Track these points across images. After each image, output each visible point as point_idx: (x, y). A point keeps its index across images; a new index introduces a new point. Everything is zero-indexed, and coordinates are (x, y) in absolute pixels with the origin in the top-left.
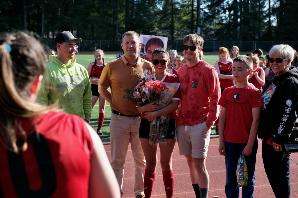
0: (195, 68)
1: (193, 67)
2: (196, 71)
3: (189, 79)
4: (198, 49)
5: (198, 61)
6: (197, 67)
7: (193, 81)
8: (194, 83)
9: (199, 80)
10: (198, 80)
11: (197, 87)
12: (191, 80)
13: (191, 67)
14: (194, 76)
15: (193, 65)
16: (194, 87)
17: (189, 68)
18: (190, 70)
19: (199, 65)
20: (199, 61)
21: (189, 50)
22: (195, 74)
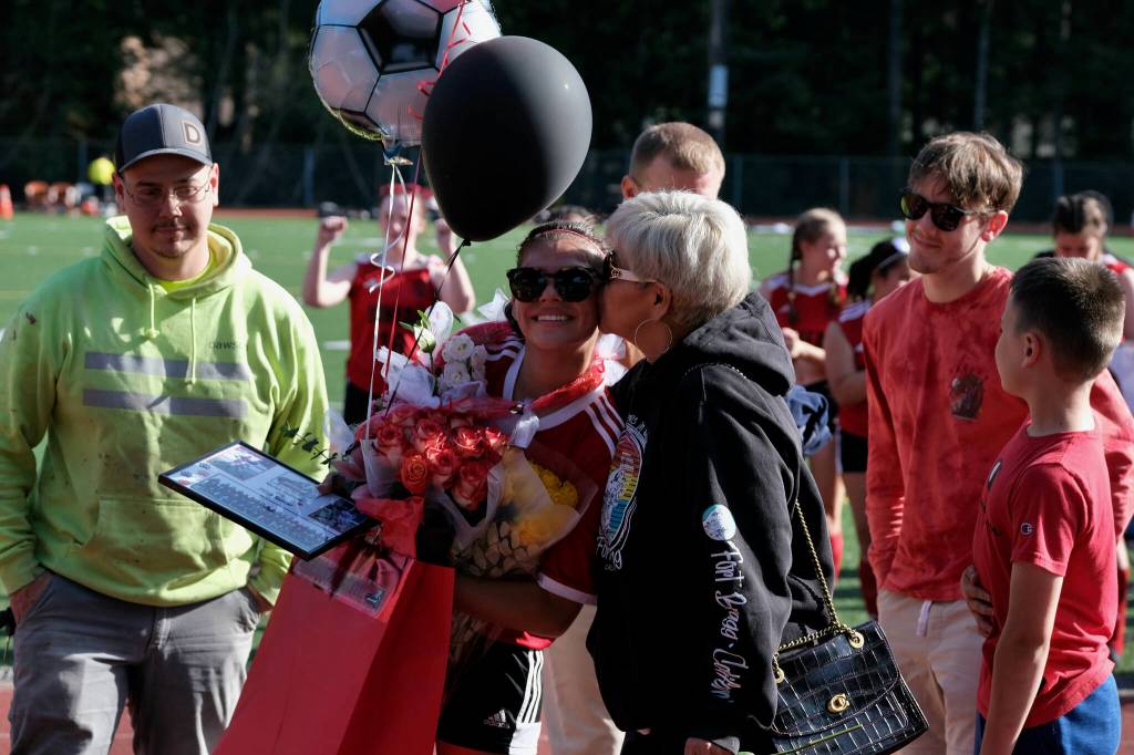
0: (964, 310)
1: (956, 304)
2: (966, 326)
3: (933, 366)
4: (976, 224)
5: (978, 276)
6: (972, 308)
7: (955, 382)
8: (960, 389)
9: (987, 378)
10: (982, 377)
11: (981, 411)
12: (943, 372)
13: (944, 305)
14: (962, 353)
15: (953, 295)
16: (961, 412)
17: (934, 308)
18: (938, 319)
19: (985, 299)
20: (985, 276)
21: (926, 218)
22: (962, 345)
